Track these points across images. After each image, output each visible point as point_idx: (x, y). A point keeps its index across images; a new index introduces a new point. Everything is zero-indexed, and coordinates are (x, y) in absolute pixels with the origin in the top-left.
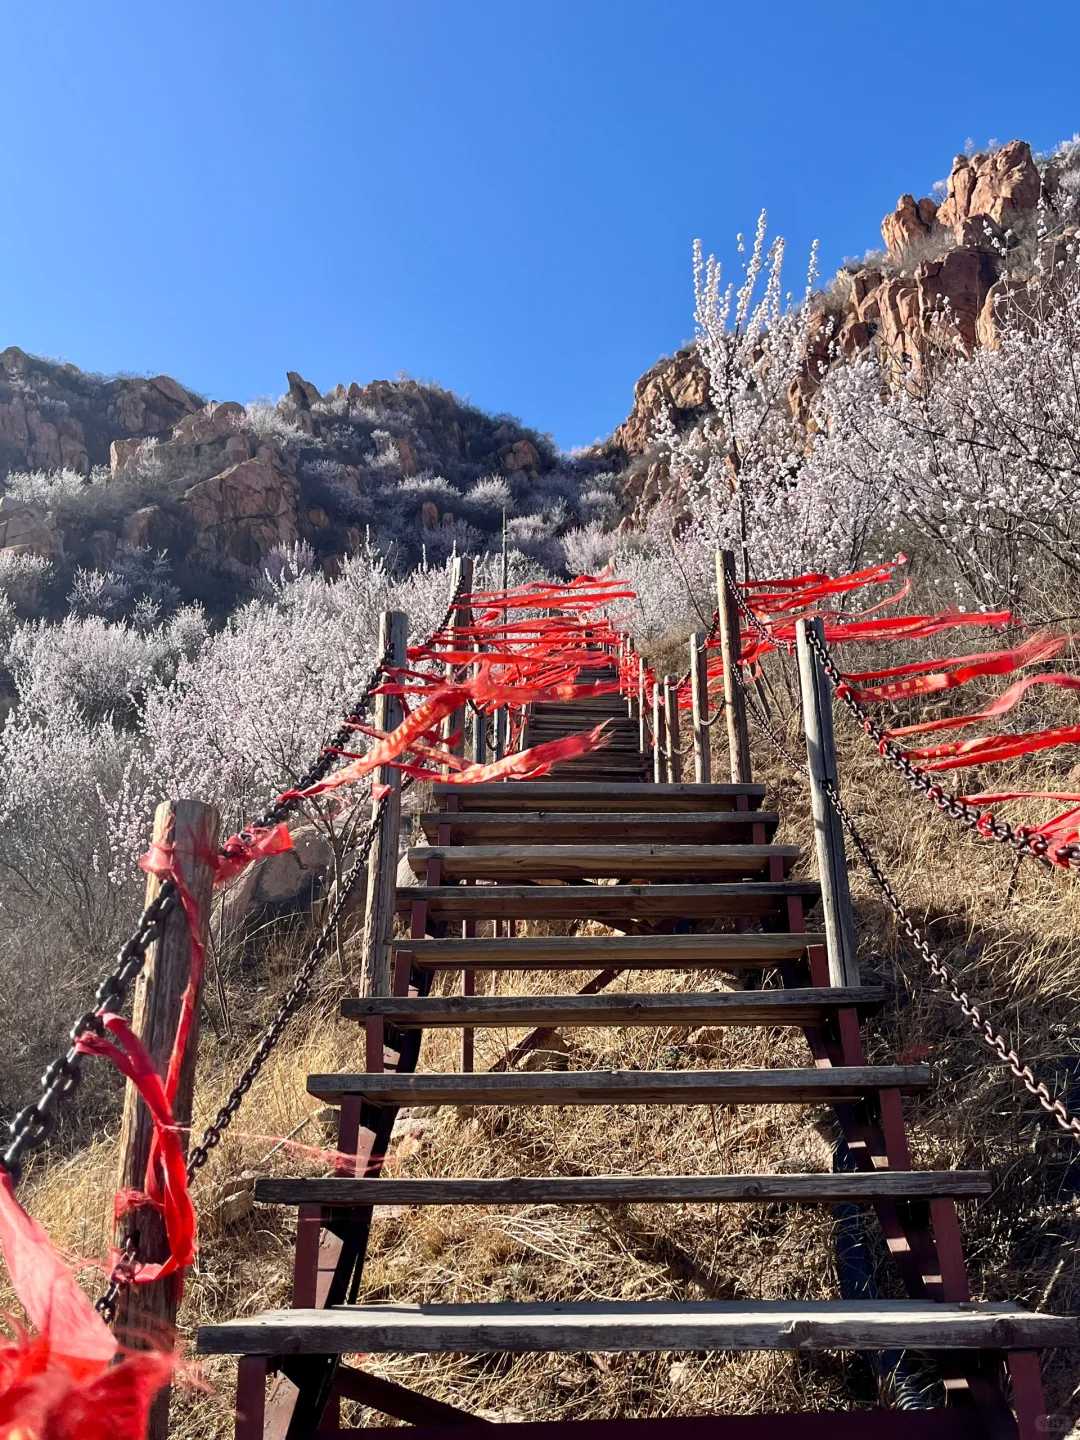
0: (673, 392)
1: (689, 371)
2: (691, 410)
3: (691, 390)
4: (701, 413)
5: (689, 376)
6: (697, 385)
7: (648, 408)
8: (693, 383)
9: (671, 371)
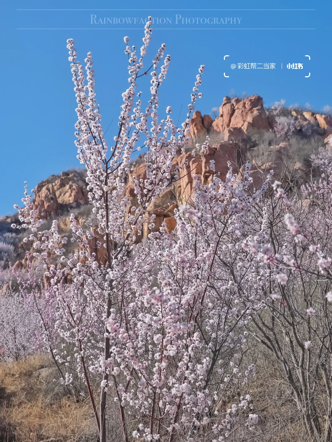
0: (57, 193)
1: (68, 183)
2: (66, 205)
3: (68, 194)
4: (72, 207)
5: (67, 187)
6: (72, 192)
7: (41, 201)
8: (69, 191)
9: (58, 182)
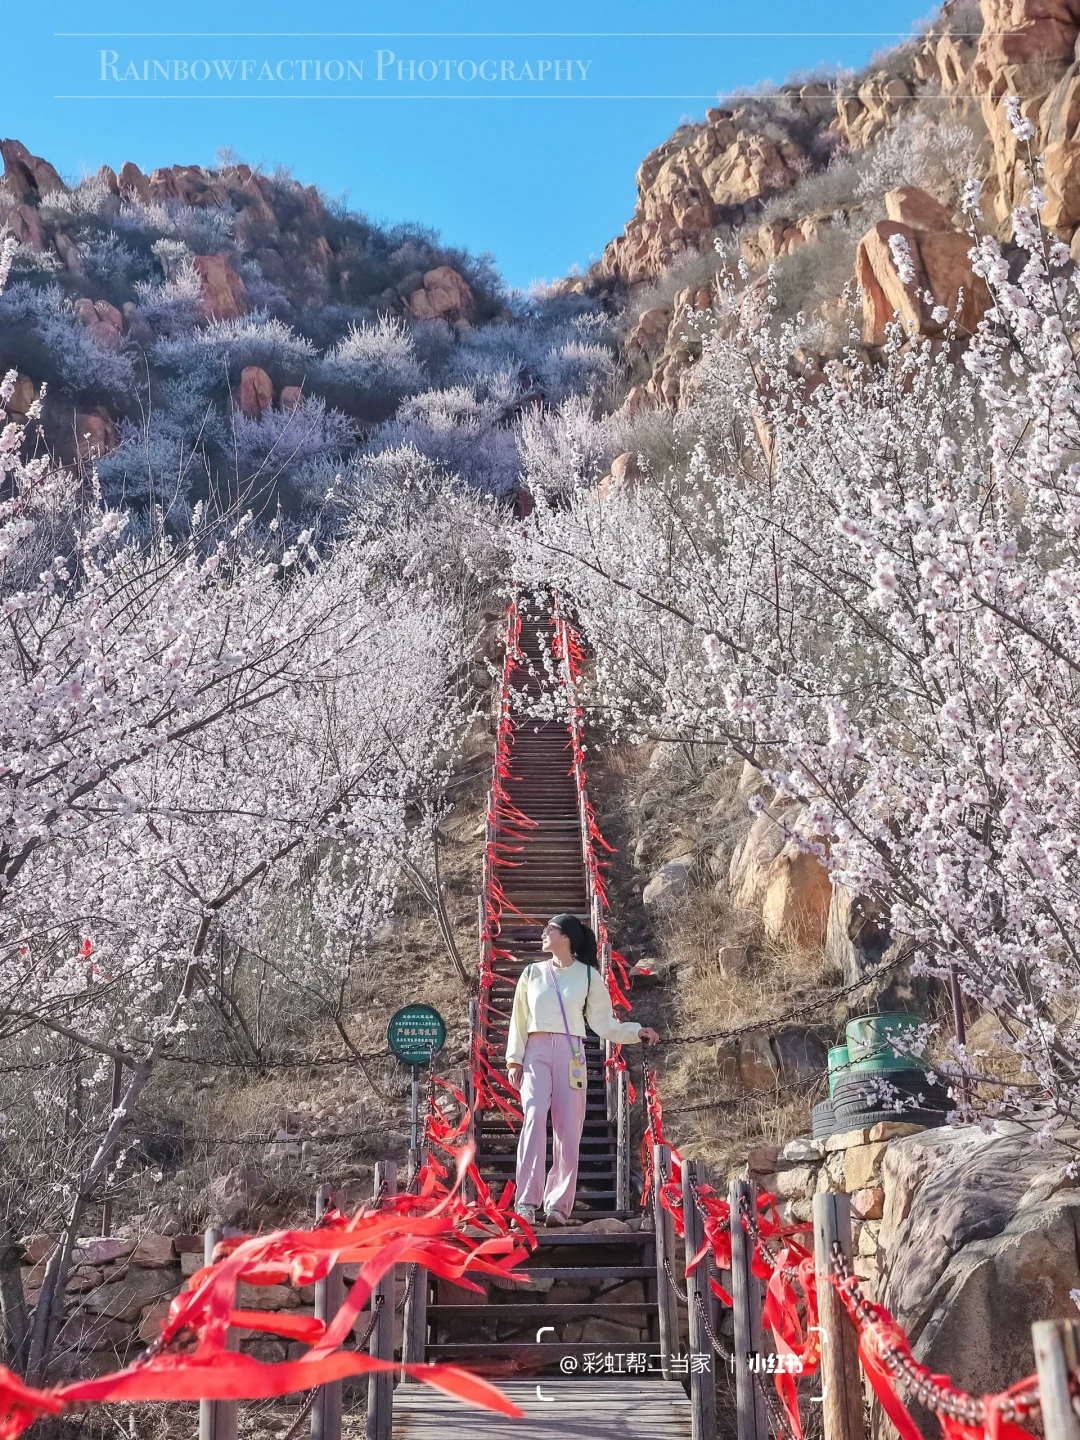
0: (707, 176)
1: (732, 140)
2: (740, 207)
3: (738, 173)
4: (760, 196)
5: (733, 150)
6: (749, 163)
7: (663, 205)
8: (742, 160)
9: (702, 143)
